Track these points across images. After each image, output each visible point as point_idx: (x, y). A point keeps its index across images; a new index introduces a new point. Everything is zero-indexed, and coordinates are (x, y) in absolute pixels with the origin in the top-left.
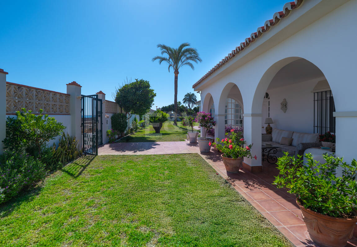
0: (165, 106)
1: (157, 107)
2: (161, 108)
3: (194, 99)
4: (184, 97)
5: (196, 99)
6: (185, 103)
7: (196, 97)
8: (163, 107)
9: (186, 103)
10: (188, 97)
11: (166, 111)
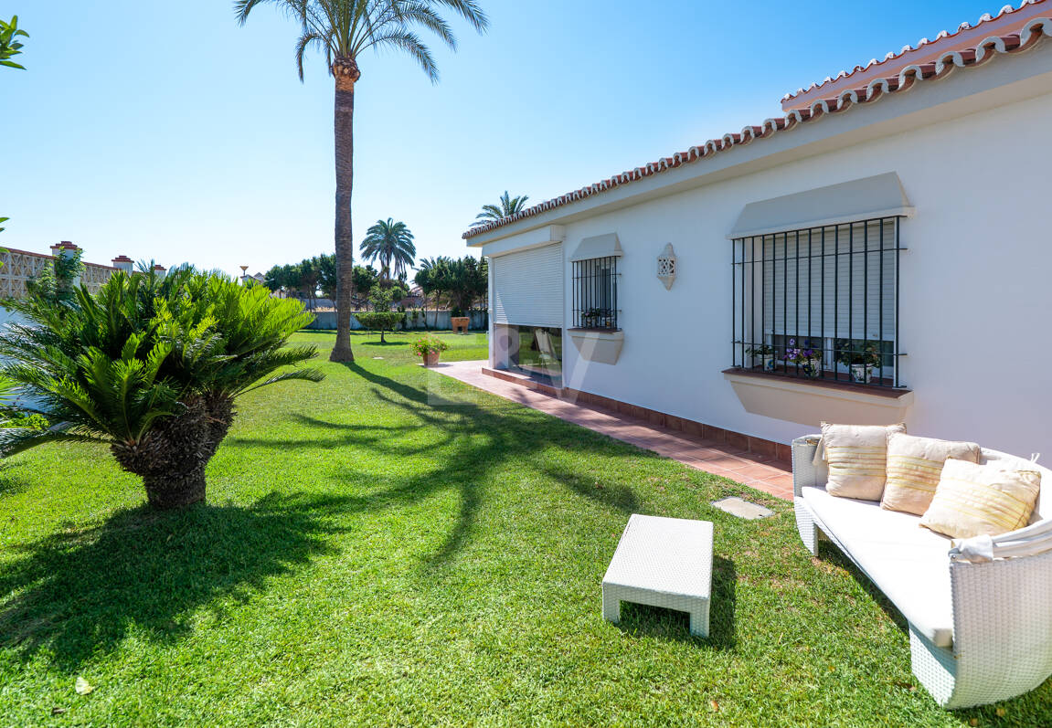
0: (282, 265)
1: (244, 268)
2: (264, 273)
3: (402, 244)
4: (366, 237)
5: (410, 243)
6: (371, 257)
7: (411, 236)
8: (276, 267)
9: (374, 258)
10: (381, 237)
11: (288, 286)
